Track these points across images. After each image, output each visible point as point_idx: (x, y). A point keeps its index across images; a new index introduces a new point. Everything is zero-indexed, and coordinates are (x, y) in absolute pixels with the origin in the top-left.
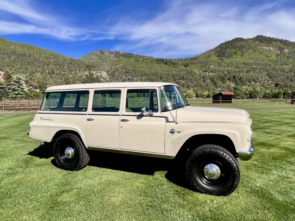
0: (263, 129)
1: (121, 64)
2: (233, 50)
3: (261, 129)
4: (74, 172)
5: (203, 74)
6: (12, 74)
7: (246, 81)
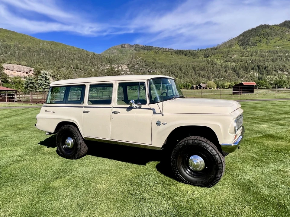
0: (278, 121)
1: (141, 57)
2: (257, 37)
3: (275, 120)
4: (73, 160)
5: (225, 64)
6: (41, 70)
7: (272, 70)
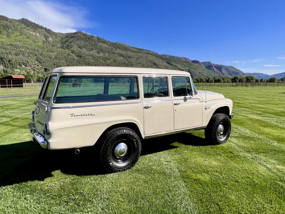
7: (16, 64)
